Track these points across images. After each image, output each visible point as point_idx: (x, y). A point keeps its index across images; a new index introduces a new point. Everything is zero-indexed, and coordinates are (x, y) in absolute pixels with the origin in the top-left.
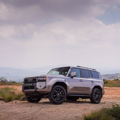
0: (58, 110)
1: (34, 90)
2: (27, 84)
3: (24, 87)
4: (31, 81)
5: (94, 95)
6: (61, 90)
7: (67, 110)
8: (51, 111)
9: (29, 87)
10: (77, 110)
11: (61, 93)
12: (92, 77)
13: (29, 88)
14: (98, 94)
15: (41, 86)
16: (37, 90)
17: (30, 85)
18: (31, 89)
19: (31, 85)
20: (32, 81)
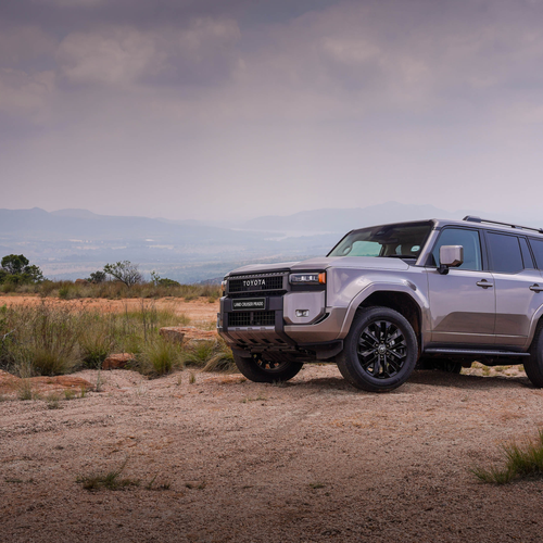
0: (385, 418)
1: (273, 328)
2: (242, 301)
3: (230, 314)
4: (258, 286)
6: (393, 330)
7: (426, 420)
8: (355, 422)
9: (249, 313)
10: (470, 418)
11: (393, 342)
12: (536, 267)
13: (252, 319)
15: (302, 311)
16: (287, 329)
17: (254, 307)
18: (261, 324)
19: (261, 304)
20: (264, 287)
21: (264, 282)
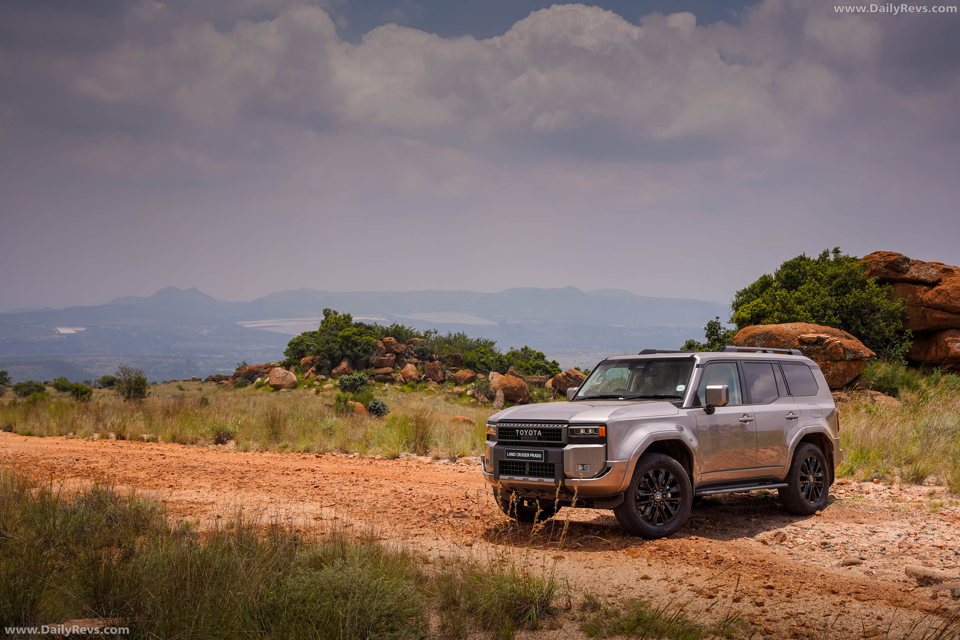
1: (553, 480)
2: (516, 452)
3: (501, 462)
5: (799, 478)
9: (524, 464)
12: (789, 394)
13: (528, 469)
14: (815, 470)
15: (583, 466)
16: (568, 482)
17: (531, 458)
18: (538, 475)
19: (538, 456)
20: (539, 438)
21: (540, 433)
